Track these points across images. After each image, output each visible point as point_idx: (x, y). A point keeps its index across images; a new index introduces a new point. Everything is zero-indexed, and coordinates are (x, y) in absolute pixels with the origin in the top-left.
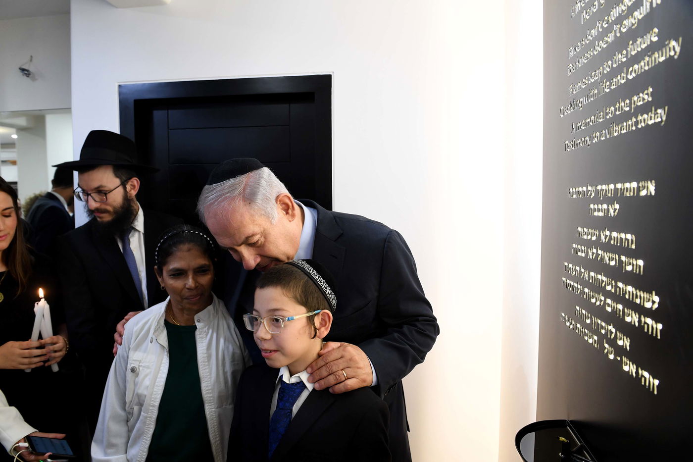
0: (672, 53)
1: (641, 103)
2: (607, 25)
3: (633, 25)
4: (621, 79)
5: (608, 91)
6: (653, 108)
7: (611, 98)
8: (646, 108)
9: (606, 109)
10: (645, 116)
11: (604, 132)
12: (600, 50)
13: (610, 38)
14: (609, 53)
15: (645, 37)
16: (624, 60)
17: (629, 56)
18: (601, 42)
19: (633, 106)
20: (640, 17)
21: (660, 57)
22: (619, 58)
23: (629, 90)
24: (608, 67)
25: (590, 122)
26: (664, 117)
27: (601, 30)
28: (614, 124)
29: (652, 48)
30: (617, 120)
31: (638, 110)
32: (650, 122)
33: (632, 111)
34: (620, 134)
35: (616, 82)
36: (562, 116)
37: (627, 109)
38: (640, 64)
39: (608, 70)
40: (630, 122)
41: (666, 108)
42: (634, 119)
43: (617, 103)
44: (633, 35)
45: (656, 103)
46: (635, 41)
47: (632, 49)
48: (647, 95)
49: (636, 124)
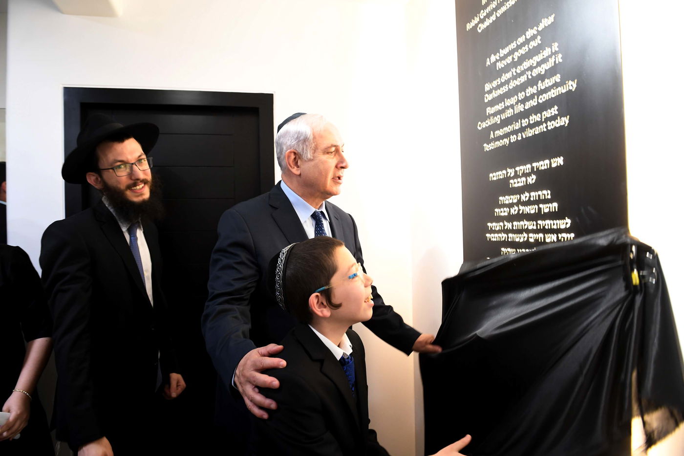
0: (571, 88)
1: (550, 115)
2: (520, 71)
3: (541, 72)
4: (533, 103)
5: (523, 110)
6: (559, 118)
7: (526, 114)
8: (554, 118)
9: (521, 121)
10: (553, 122)
11: (520, 134)
12: (514, 86)
13: (523, 79)
14: (522, 87)
15: (551, 79)
16: (535, 92)
17: (539, 89)
18: (515, 81)
19: (543, 118)
20: (547, 68)
21: (562, 90)
22: (531, 91)
23: (540, 108)
24: (521, 96)
25: (507, 129)
26: (567, 122)
27: (515, 74)
28: (529, 129)
29: (556, 85)
30: (531, 126)
31: (547, 120)
32: (557, 126)
33: (543, 120)
34: (533, 134)
35: (528, 105)
36: (480, 128)
37: (539, 120)
38: (548, 94)
39: (523, 98)
40: (541, 126)
41: (568, 117)
42: (545, 125)
43: (531, 116)
44: (541, 78)
45: (561, 114)
46: (543, 81)
47: (541, 86)
48: (554, 111)
49: (547, 127)
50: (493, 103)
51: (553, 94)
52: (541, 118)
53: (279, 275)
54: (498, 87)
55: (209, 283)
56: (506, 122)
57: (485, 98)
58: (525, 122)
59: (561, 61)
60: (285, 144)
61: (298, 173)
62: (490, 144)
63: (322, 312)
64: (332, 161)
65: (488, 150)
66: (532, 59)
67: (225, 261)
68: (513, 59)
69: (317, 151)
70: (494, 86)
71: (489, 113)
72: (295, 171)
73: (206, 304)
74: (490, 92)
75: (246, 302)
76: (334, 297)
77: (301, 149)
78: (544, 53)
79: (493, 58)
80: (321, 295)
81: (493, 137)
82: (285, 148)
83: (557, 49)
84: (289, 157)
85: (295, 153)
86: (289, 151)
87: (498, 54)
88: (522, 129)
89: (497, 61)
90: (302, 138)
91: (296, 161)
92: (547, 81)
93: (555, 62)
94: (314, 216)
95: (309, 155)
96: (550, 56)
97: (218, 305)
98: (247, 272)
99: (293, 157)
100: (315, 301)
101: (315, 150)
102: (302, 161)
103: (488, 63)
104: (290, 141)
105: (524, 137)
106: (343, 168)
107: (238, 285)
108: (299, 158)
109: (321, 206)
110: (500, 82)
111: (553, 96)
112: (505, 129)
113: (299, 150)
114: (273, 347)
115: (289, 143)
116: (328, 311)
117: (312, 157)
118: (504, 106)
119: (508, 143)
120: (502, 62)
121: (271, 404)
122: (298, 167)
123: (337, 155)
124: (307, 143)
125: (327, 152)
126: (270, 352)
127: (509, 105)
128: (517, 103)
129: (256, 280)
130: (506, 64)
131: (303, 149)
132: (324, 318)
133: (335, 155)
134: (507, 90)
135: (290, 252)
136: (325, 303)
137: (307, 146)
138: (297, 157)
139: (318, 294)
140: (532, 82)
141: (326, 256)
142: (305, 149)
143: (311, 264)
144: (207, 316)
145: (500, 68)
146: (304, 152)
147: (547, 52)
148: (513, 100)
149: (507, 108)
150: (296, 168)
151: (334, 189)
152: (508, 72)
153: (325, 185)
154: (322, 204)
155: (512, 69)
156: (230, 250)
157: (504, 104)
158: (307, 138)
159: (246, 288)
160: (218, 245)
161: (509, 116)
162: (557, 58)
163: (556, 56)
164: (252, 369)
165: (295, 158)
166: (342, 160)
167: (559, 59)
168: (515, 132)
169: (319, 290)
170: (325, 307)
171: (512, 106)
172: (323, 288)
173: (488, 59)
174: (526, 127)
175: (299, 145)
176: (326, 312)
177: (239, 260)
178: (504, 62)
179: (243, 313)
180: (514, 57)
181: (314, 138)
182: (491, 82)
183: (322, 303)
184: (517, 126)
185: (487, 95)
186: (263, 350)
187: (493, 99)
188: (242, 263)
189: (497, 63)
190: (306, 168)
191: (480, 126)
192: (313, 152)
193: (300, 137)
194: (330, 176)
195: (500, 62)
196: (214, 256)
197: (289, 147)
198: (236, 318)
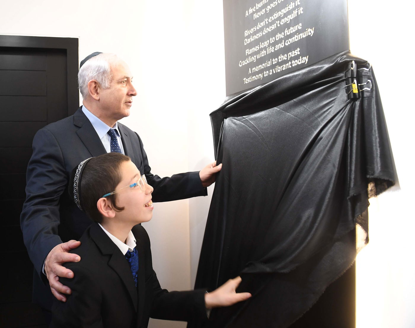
0: (309, 34)
1: (294, 55)
2: (271, 21)
3: (287, 21)
4: (281, 46)
5: (273, 51)
6: (301, 57)
7: (275, 55)
8: (297, 58)
9: (272, 60)
10: (296, 61)
11: (271, 70)
12: (267, 32)
13: (273, 27)
14: (273, 33)
15: (295, 27)
16: (283, 37)
17: (286, 35)
18: (267, 29)
19: (289, 57)
20: (291, 18)
21: (303, 35)
22: (279, 36)
23: (286, 50)
24: (272, 40)
25: (261, 67)
26: (307, 60)
27: (267, 23)
28: (278, 66)
29: (298, 32)
30: (280, 64)
31: (292, 59)
32: (299, 63)
33: (289, 59)
34: (281, 70)
35: (278, 47)
36: (240, 66)
37: (286, 59)
38: (292, 39)
39: (273, 41)
40: (288, 64)
41: (308, 56)
42: (290, 63)
43: (279, 56)
44: (288, 26)
45: (302, 55)
46: (289, 29)
47: (287, 32)
48: (297, 52)
49: (291, 65)
50: (250, 46)
51: (296, 38)
52: (287, 57)
53: (76, 182)
54: (255, 33)
55: (26, 188)
56: (261, 61)
57: (245, 42)
58: (275, 61)
59: (302, 12)
60: (87, 76)
61: (97, 98)
62: (248, 79)
63: (108, 213)
64: (125, 90)
65: (247, 83)
66: (280, 11)
67: (39, 170)
68: (266, 11)
69: (113, 81)
70: (252, 32)
71: (247, 54)
72: (95, 96)
73: (24, 204)
74: (248, 37)
75: (56, 203)
76: (119, 201)
77: (100, 80)
78: (289, 7)
79: (251, 11)
80: (108, 199)
81: (251, 73)
82: (87, 79)
83: (299, 3)
84: (90, 85)
85: (95, 83)
86: (91, 80)
87: (255, 7)
88: (273, 66)
89: (254, 13)
90: (102, 70)
91: (96, 89)
92: (291, 28)
93: (298, 13)
94: (110, 133)
95: (107, 84)
96: (294, 9)
97: (33, 205)
98: (56, 178)
99: (93, 85)
100: (103, 204)
101: (112, 80)
102: (100, 89)
103: (247, 14)
104: (92, 73)
105: (274, 72)
106: (132, 95)
107: (50, 189)
108: (99, 87)
109: (115, 125)
110: (255, 29)
111: (296, 40)
112: (260, 66)
113: (99, 80)
114: (73, 243)
115: (91, 75)
116: (113, 212)
117: (109, 86)
118: (258, 48)
119: (262, 77)
120: (258, 13)
121: (66, 290)
122: (98, 94)
123: (128, 86)
124: (105, 75)
125: (120, 82)
126: (70, 247)
127: (263, 47)
128: (269, 46)
129: (64, 185)
130: (260, 15)
131: (102, 79)
132: (109, 218)
133: (126, 85)
134: (261, 36)
135: (86, 164)
136: (111, 206)
137: (105, 77)
138: (96, 85)
139: (105, 199)
140: (280, 29)
141: (113, 168)
142: (104, 79)
143: (100, 175)
144: (24, 215)
145: (256, 18)
146: (103, 82)
147: (291, 6)
148: (266, 44)
149: (261, 50)
150: (96, 94)
151: (126, 111)
152: (262, 21)
153: (119, 108)
154: (116, 124)
155: (265, 19)
156: (44, 161)
157: (259, 46)
158: (105, 71)
159: (55, 192)
160: (33, 157)
161: (263, 56)
162: (299, 10)
163: (299, 9)
164: (55, 261)
165: (95, 87)
166: (132, 89)
167: (301, 11)
168: (267, 69)
169: (105, 195)
170: (111, 209)
171: (265, 48)
172: (109, 194)
173: (247, 11)
174: (276, 65)
175: (99, 76)
176: (111, 214)
177: (51, 169)
178: (259, 14)
179: (53, 212)
180: (267, 10)
181: (111, 71)
182: (249, 29)
183: (109, 206)
184: (269, 64)
185: (246, 40)
186: (65, 245)
187: (251, 43)
188: (53, 171)
189: (254, 15)
190: (104, 94)
191: (241, 64)
192: (110, 81)
193: (100, 70)
194: (123, 101)
195: (256, 13)
196: (30, 167)
197: (91, 78)
198: (47, 216)
